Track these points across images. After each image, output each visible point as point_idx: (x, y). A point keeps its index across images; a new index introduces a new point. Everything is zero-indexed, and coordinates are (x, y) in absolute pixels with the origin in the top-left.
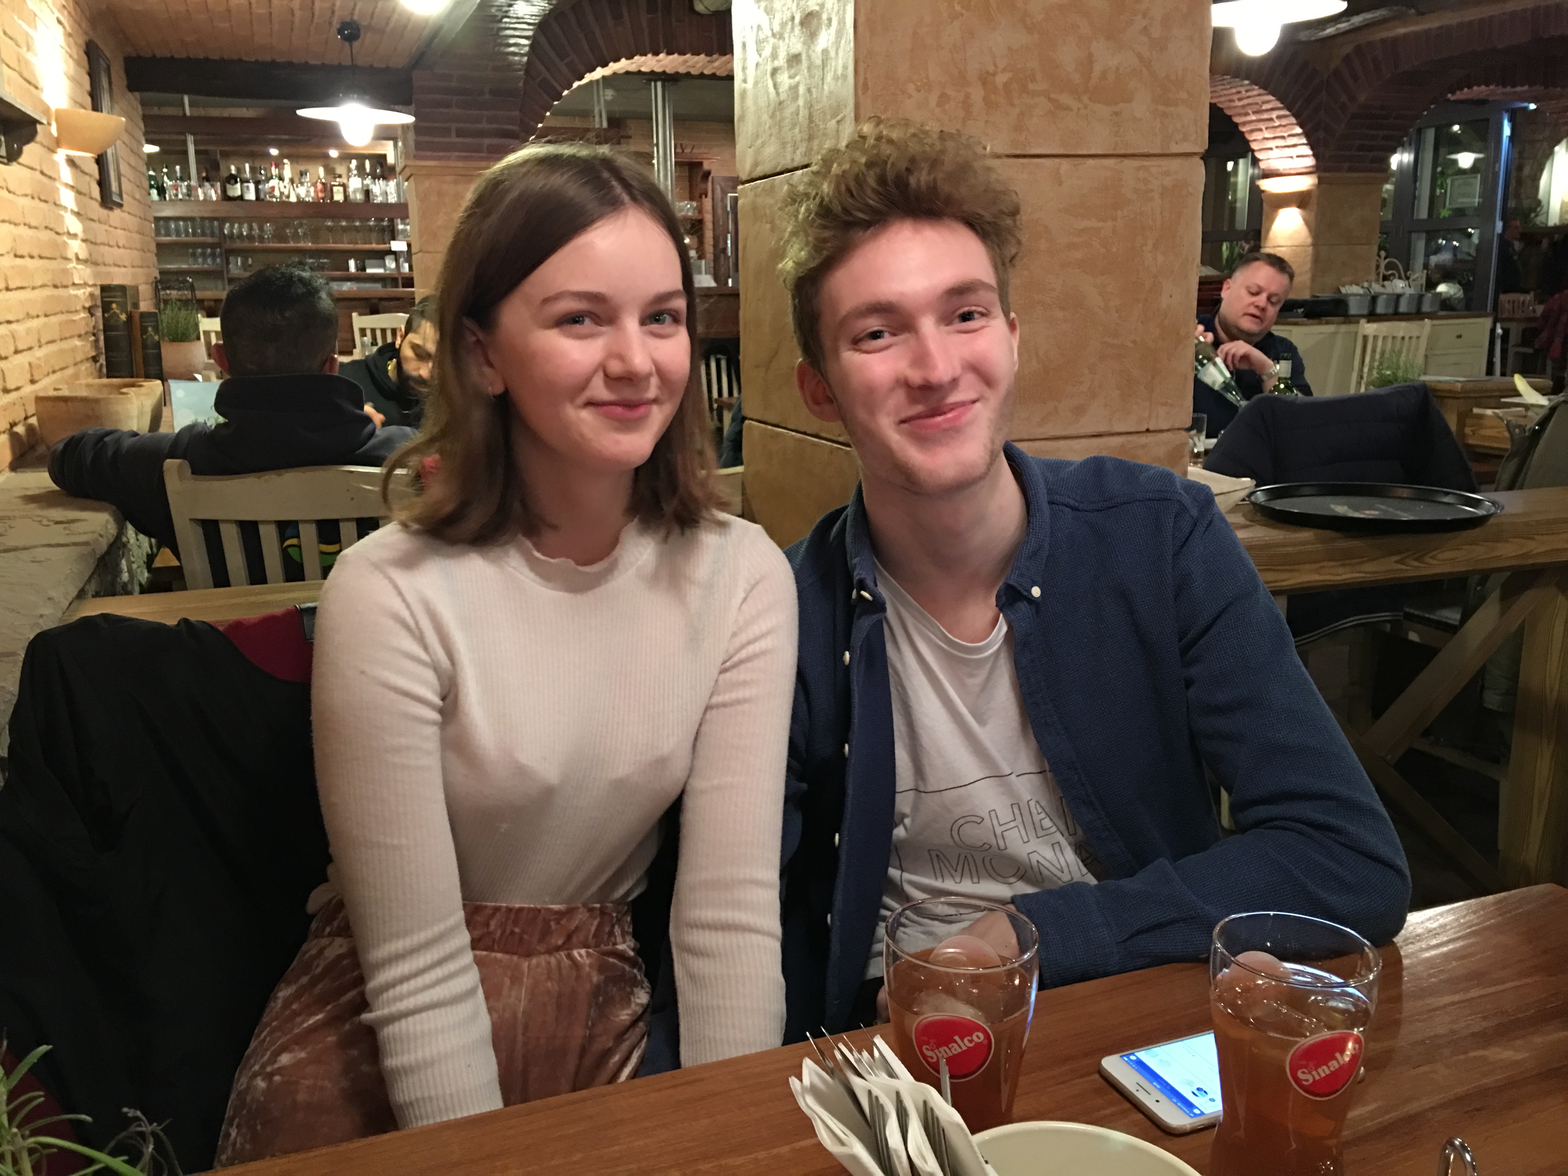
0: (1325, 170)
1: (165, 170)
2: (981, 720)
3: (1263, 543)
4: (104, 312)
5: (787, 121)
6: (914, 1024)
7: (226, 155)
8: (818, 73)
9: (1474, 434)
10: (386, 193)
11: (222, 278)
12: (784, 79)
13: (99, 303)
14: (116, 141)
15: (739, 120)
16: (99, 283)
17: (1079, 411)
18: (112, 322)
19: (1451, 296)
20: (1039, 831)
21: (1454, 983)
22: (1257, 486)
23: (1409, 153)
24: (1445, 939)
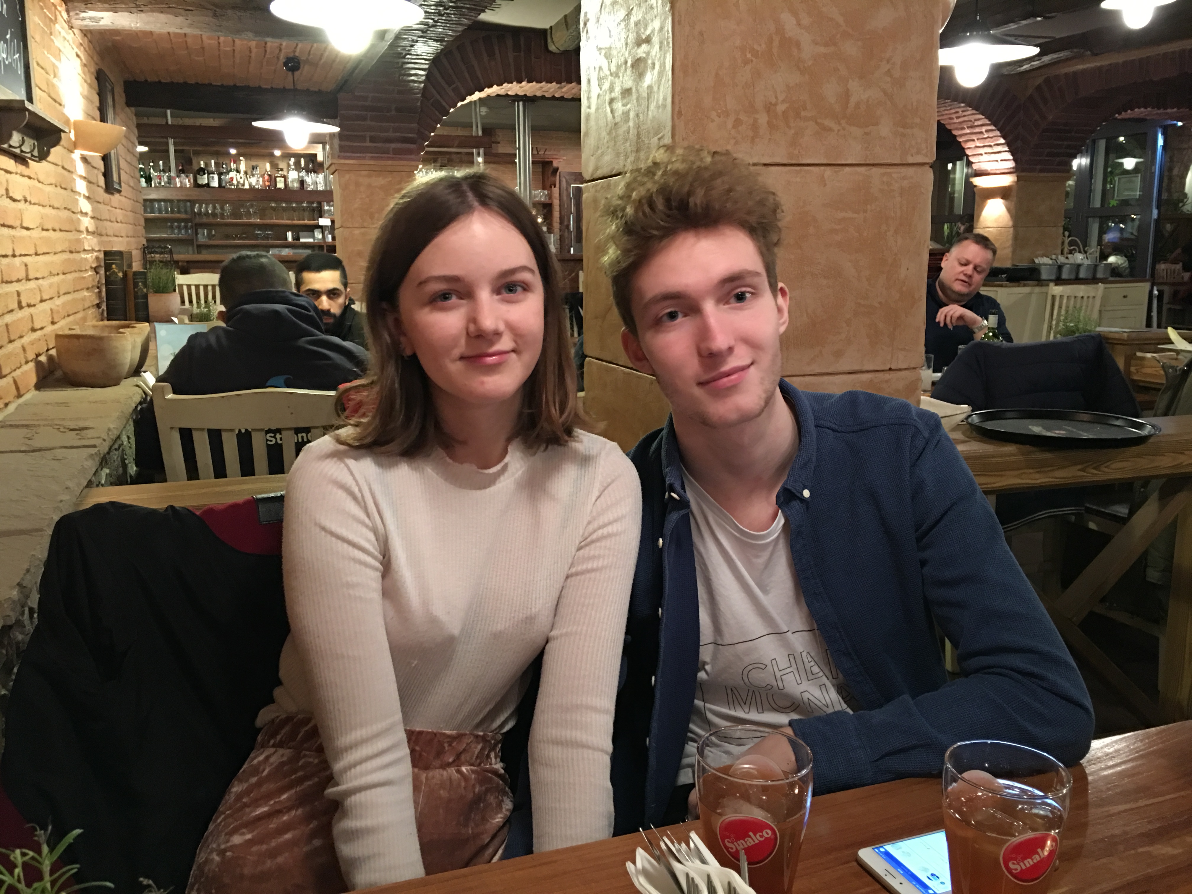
0: (1023, 171)
1: (151, 164)
2: (764, 590)
3: (979, 454)
4: (106, 272)
5: (621, 137)
6: (718, 823)
7: (197, 153)
8: (644, 103)
9: (1137, 372)
10: (317, 183)
11: (193, 244)
12: (619, 106)
13: (103, 264)
14: (117, 145)
15: (584, 135)
16: (103, 249)
17: (838, 354)
18: (112, 278)
19: (1119, 265)
20: (810, 676)
21: (1126, 795)
22: (972, 411)
23: (1086, 158)
24: (1119, 761)
